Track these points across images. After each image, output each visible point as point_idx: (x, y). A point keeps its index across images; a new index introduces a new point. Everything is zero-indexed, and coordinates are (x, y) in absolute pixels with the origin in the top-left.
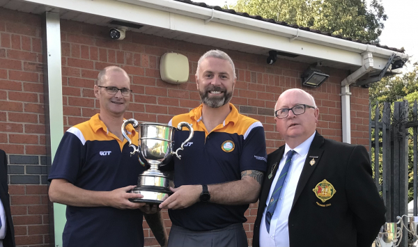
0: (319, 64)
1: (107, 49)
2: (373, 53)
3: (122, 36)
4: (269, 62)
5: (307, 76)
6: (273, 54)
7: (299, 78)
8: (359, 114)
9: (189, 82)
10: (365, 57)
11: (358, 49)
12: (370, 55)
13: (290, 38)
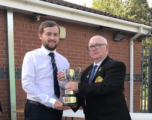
0: (120, 32)
1: (32, 24)
2: (143, 27)
3: (38, 19)
4: (99, 31)
5: (115, 37)
6: (101, 27)
7: (112, 37)
8: (137, 53)
9: (66, 38)
10: (139, 29)
11: (137, 26)
12: (142, 28)
13: (108, 21)
